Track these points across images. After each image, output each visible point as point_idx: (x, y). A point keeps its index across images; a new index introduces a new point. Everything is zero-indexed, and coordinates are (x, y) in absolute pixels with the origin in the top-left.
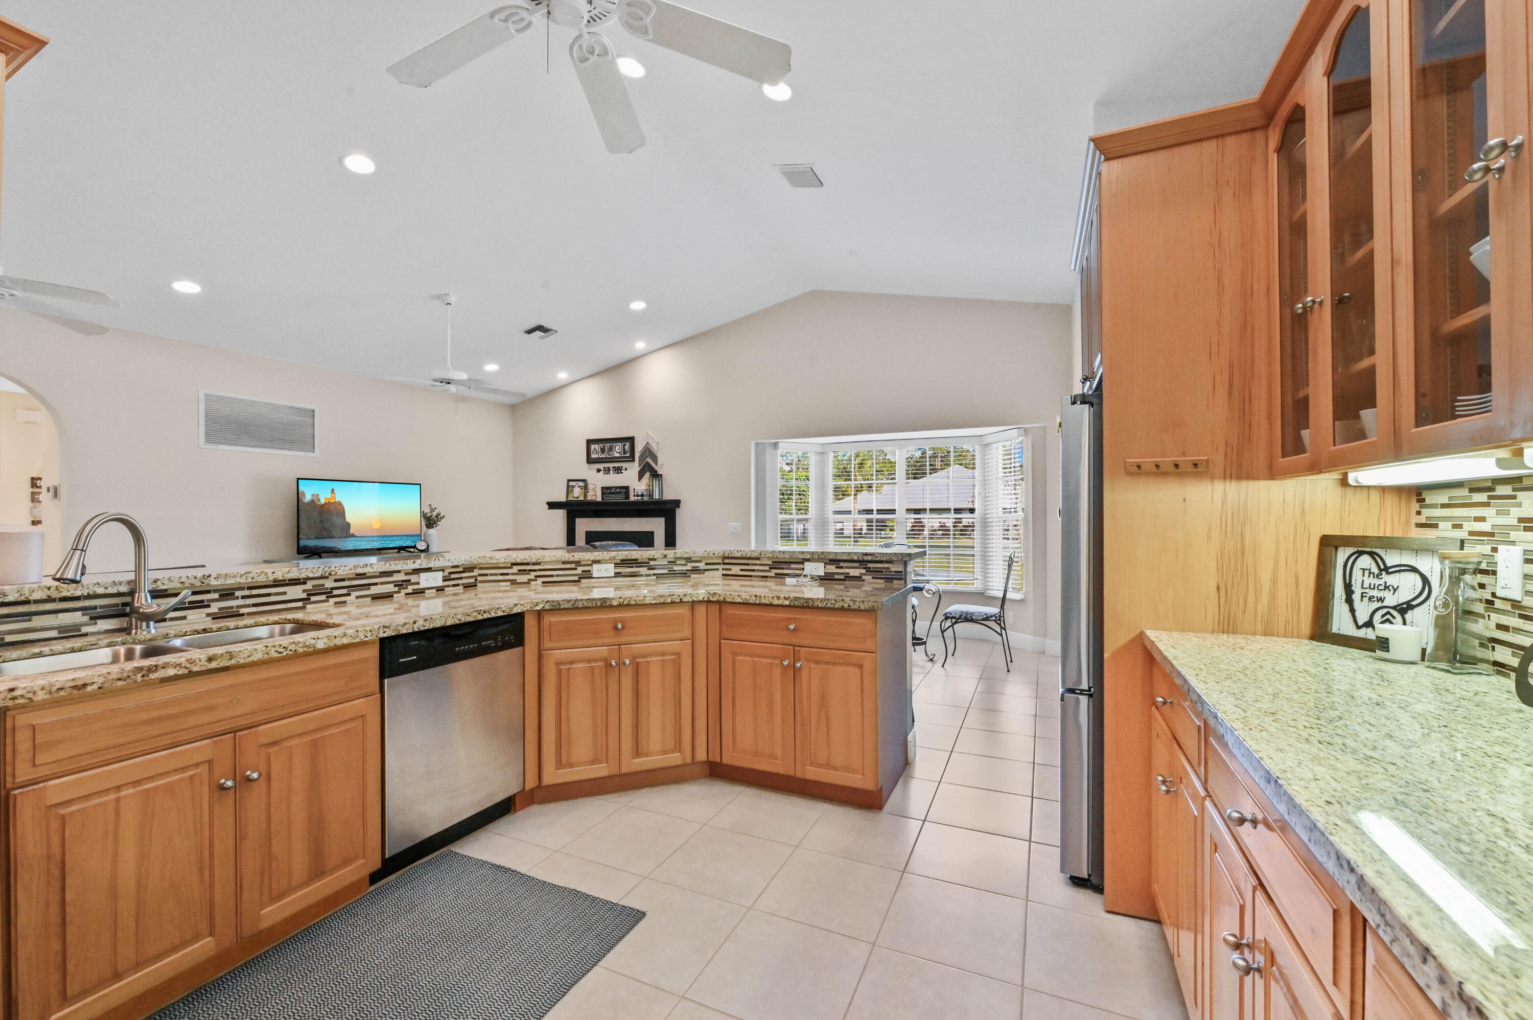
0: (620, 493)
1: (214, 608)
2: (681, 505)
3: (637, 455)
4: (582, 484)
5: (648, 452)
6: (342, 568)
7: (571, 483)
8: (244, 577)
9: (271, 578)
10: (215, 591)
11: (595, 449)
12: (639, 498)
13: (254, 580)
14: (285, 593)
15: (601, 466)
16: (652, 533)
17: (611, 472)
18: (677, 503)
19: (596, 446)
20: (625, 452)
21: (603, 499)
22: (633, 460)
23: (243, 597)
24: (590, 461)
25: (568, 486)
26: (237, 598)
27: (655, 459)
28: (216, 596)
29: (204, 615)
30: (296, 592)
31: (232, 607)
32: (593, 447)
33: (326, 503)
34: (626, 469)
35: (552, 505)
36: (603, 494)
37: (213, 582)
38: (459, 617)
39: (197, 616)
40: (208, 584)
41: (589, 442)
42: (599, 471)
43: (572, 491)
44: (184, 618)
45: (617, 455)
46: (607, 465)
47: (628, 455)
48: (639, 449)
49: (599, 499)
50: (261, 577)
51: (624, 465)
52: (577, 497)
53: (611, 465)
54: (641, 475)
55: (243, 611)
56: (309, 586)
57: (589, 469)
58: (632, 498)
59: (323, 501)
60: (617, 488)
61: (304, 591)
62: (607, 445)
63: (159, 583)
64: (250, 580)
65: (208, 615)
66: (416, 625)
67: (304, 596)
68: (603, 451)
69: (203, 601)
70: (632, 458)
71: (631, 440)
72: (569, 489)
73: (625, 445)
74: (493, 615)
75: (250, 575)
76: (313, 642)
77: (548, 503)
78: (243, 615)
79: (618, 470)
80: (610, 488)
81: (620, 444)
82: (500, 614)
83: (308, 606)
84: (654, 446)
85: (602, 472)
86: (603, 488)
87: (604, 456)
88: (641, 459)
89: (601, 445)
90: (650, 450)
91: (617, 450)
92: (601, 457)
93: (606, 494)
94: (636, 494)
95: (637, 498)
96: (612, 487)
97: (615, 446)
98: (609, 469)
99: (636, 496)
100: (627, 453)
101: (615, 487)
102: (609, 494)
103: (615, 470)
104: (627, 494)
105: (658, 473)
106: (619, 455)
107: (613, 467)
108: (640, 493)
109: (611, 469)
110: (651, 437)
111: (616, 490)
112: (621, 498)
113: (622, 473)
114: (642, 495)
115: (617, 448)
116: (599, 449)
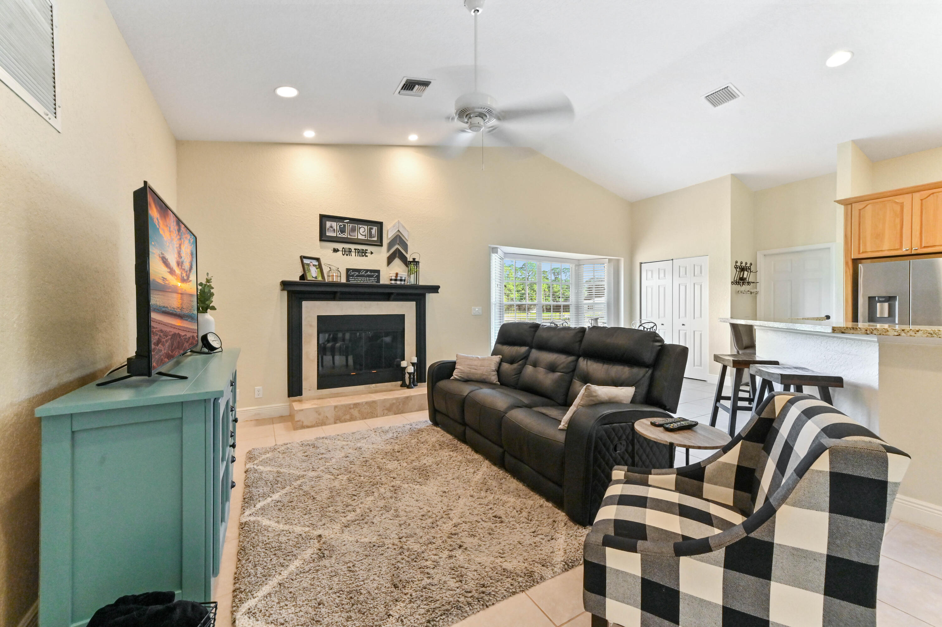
0: (372, 276)
2: (439, 290)
3: (385, 242)
5: (399, 239)
11: (331, 227)
12: (396, 282)
15: (339, 246)
16: (403, 316)
17: (353, 254)
19: (334, 224)
20: (371, 235)
21: (348, 280)
22: (381, 245)
24: (323, 237)
27: (406, 247)
34: (372, 253)
35: (287, 285)
36: (348, 276)
41: (323, 218)
42: (336, 250)
45: (360, 237)
46: (347, 246)
47: (375, 239)
48: (388, 235)
49: (344, 280)
51: (370, 248)
53: (353, 247)
54: (390, 260)
57: (321, 247)
60: (367, 271)
62: (349, 225)
68: (342, 231)
70: (379, 243)
71: (380, 225)
73: (372, 229)
77: (281, 282)
79: (363, 253)
80: (358, 271)
81: (366, 227)
84: (405, 235)
85: (340, 253)
86: (348, 270)
87: (344, 236)
88: (390, 246)
89: (341, 224)
90: (400, 237)
91: (362, 233)
92: (340, 236)
93: (353, 276)
94: (394, 278)
95: (398, 282)
96: (362, 270)
97: (360, 228)
98: (350, 251)
99: (396, 280)
100: (374, 237)
101: (364, 270)
102: (357, 276)
103: (358, 252)
104: (378, 277)
105: (416, 260)
106: (363, 238)
107: (355, 249)
108: (399, 278)
109: (353, 250)
110: (403, 227)
111: (366, 273)
112: (372, 281)
113: (367, 256)
114: (401, 280)
115: (362, 230)
116: (338, 227)
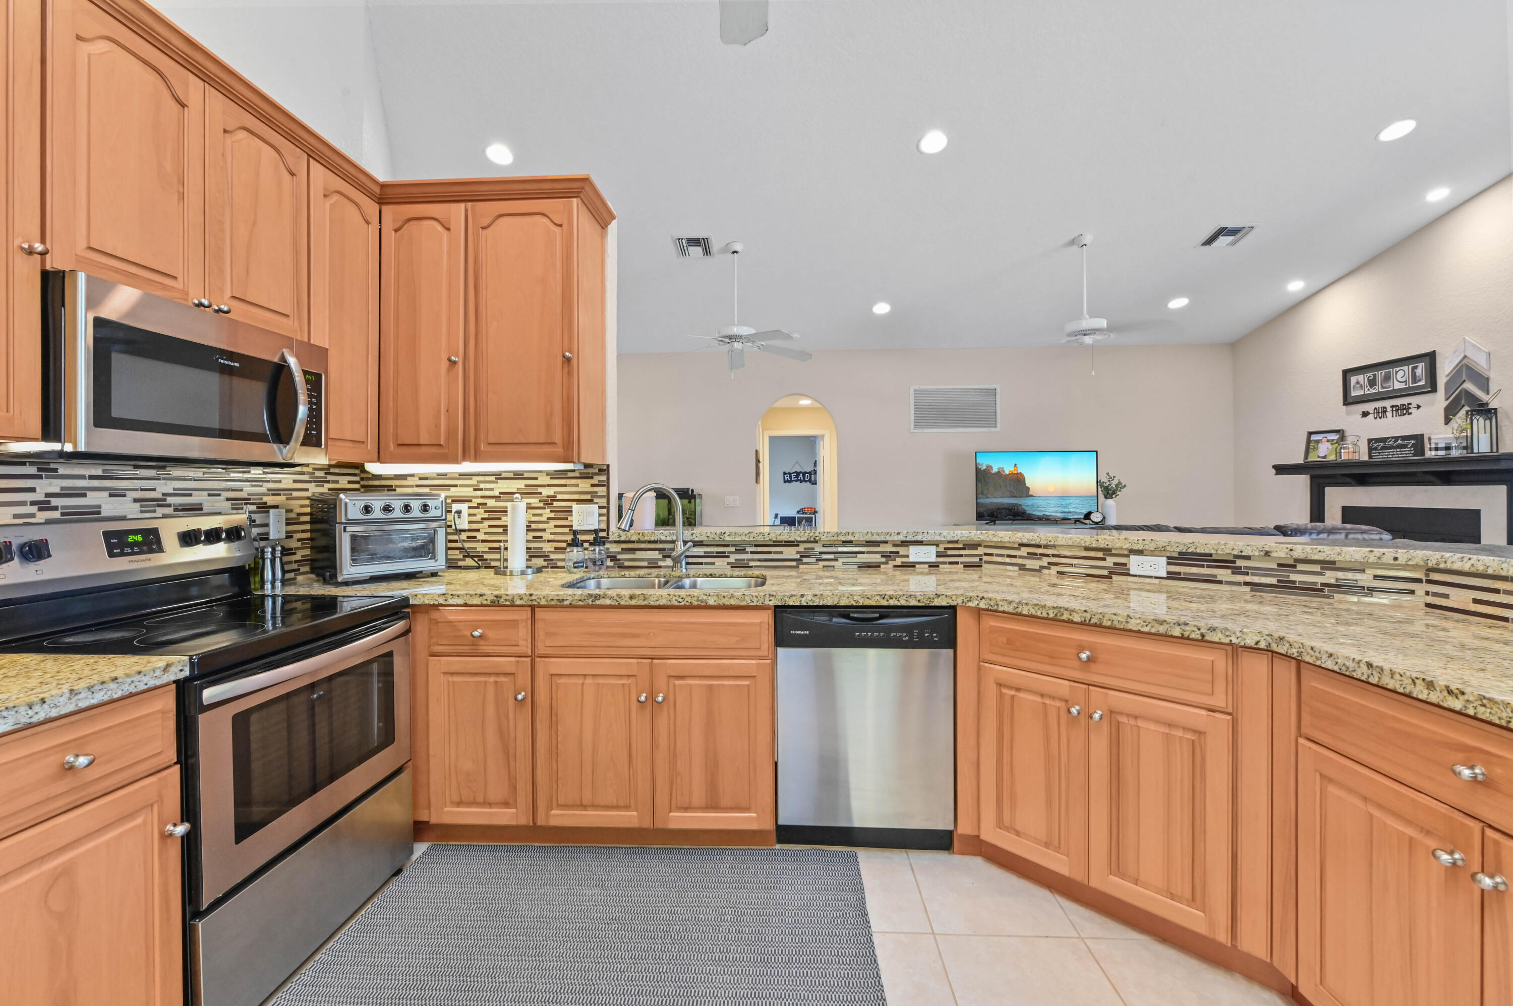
0: (1405, 446)
1: (732, 559)
3: (1442, 382)
4: (1335, 437)
5: (1467, 373)
6: (826, 535)
7: (1314, 437)
8: (748, 536)
9: (767, 539)
10: (733, 545)
11: (1358, 383)
12: (1441, 453)
13: (755, 539)
14: (782, 553)
15: (1370, 407)
16: (1477, 513)
17: (1389, 414)
20: (1415, 379)
21: (1370, 457)
22: (1434, 389)
23: (752, 553)
24: (1348, 400)
25: (1309, 441)
26: (747, 553)
27: (1483, 382)
28: (732, 549)
29: (726, 563)
30: (790, 553)
31: (744, 560)
32: (1353, 380)
33: (1010, 474)
34: (1419, 407)
35: (1281, 470)
36: (1370, 450)
37: (727, 538)
38: (856, 598)
39: (721, 563)
40: (724, 540)
41: (1347, 374)
42: (1365, 414)
43: (1316, 449)
44: (713, 564)
45: (1398, 386)
46: (1379, 404)
47: (1422, 383)
48: (1444, 370)
49: (1365, 458)
50: (759, 537)
51: (1414, 400)
52: (1325, 457)
53: (1388, 404)
54: (1450, 413)
55: (752, 564)
56: (801, 548)
57: (1348, 413)
58: (1430, 454)
59: (1007, 472)
60: (1396, 438)
61: (798, 552)
62: (1380, 374)
63: (694, 535)
64: (752, 539)
65: (728, 563)
66: (804, 599)
67: (798, 557)
68: (1372, 383)
69: (724, 553)
70: (1433, 387)
71: (1430, 358)
72: (1310, 445)
73: (1416, 367)
74: (903, 602)
75: (752, 535)
76: (705, 597)
77: (1275, 467)
78: (752, 567)
79: (1404, 410)
80: (1384, 440)
81: (1406, 368)
82: (913, 603)
83: (801, 566)
84: (1480, 362)
85: (1371, 416)
86: (1370, 441)
87: (1374, 391)
88: (1451, 386)
89: (1369, 374)
90: (1469, 368)
91: (1400, 378)
92: (1369, 392)
93: (1376, 449)
94: (1433, 445)
96: (1389, 438)
97: (1396, 373)
98: (1384, 410)
100: (1420, 380)
101: (1393, 438)
102: (1382, 448)
103: (1397, 410)
104: (1422, 448)
105: (1495, 405)
106: (1403, 386)
107: (1392, 407)
108: (1442, 446)
109: (1389, 409)
110: (1474, 346)
111: (1395, 441)
112: (1407, 454)
113: (1411, 413)
114: (1437, 449)
115: (1400, 374)
116: (1366, 380)
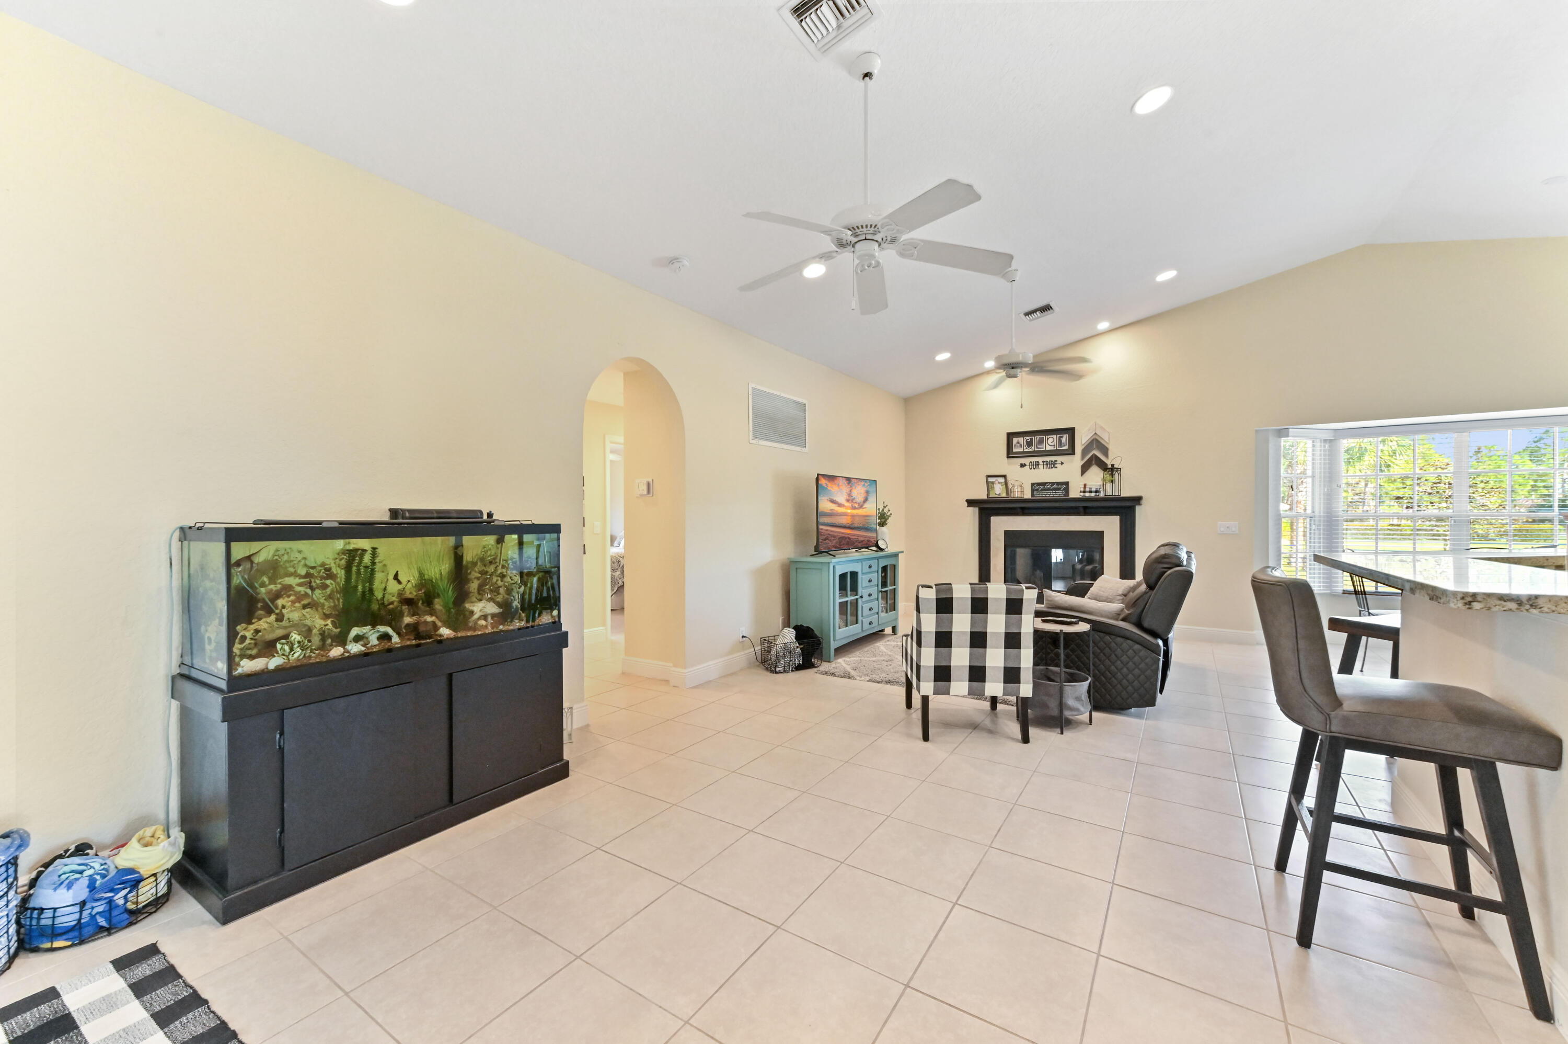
0: (1059, 489)
2: (1143, 502)
3: (1079, 448)
4: (1002, 480)
5: (1096, 443)
7: (990, 480)
11: (1018, 443)
12: (1093, 494)
15: (1026, 461)
16: (1100, 533)
17: (1041, 467)
18: (1138, 500)
19: (1021, 440)
20: (1061, 444)
21: (1033, 495)
22: (1073, 453)
24: (1010, 454)
25: (988, 483)
27: (1105, 451)
32: (1015, 440)
34: (1062, 463)
35: (971, 503)
36: (1033, 491)
41: (1010, 436)
42: (1023, 465)
43: (993, 488)
45: (1048, 448)
46: (1034, 459)
47: (1066, 447)
48: (1081, 440)
49: (1028, 496)
51: (1059, 459)
52: (999, 494)
53: (1040, 459)
54: (1085, 469)
57: (1009, 464)
58: (1076, 495)
60: (1053, 484)
62: (1036, 439)
68: (1029, 444)
70: (1071, 452)
71: (1071, 432)
72: (990, 486)
73: (1062, 437)
77: (967, 501)
79: (1053, 465)
80: (1044, 484)
81: (1055, 437)
84: (1105, 438)
85: (1027, 467)
86: (1033, 484)
87: (1031, 450)
88: (1085, 452)
89: (1028, 438)
90: (1097, 441)
91: (1051, 443)
92: (1027, 450)
93: (1037, 490)
94: (1082, 490)
95: (1087, 494)
96: (1047, 483)
97: (1048, 439)
98: (1038, 464)
99: (1084, 492)
100: (1064, 446)
101: (1050, 483)
102: (1042, 490)
103: (1046, 464)
104: (1067, 490)
105: (1115, 466)
106: (1052, 448)
107: (1043, 462)
108: (1087, 489)
109: (1041, 463)
110: (1102, 428)
111: (1052, 486)
112: (1059, 494)
113: (1055, 467)
114: (1090, 492)
115: (1050, 440)
116: (1025, 442)
